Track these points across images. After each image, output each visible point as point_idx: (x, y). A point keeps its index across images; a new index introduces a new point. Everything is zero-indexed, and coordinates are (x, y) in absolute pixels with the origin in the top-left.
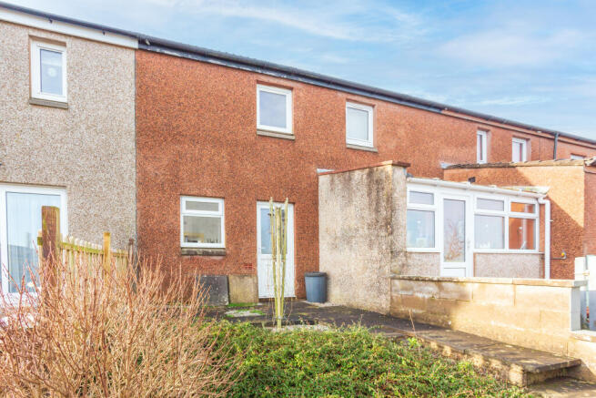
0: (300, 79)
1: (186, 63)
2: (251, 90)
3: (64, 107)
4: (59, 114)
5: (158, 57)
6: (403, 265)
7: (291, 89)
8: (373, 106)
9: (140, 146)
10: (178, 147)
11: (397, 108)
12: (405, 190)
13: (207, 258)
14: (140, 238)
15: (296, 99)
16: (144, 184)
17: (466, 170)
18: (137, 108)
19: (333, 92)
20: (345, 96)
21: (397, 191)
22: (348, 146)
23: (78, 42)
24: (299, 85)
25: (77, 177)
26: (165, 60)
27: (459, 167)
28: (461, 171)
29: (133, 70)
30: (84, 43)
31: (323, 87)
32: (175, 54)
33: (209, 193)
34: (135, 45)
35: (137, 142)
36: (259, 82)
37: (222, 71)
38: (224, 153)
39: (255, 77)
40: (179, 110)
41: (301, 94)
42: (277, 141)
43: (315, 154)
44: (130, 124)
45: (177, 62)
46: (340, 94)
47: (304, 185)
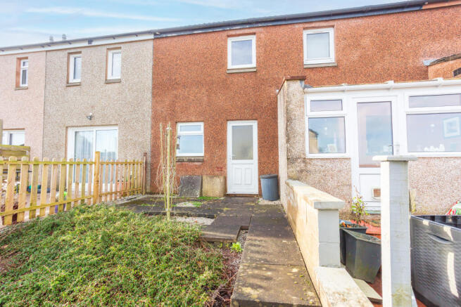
0: (260, 25)
1: (181, 38)
2: (223, 43)
3: (119, 81)
4: (117, 85)
5: (165, 39)
6: (302, 171)
7: (254, 34)
8: (333, 26)
9: (154, 95)
10: (175, 92)
11: (359, 21)
12: (302, 101)
13: (190, 164)
14: (152, 152)
15: (259, 40)
16: (156, 118)
17: (451, 62)
18: (154, 73)
19: (290, 26)
20: (302, 26)
21: (293, 102)
22: (305, 67)
23: (127, 45)
24: (260, 30)
25: (123, 118)
26: (169, 40)
27: (445, 60)
28: (445, 64)
29: (152, 51)
30: (129, 44)
31: (280, 25)
32: (174, 35)
33: (193, 119)
34: (152, 37)
35: (153, 93)
36: (228, 36)
37: (203, 36)
38: (204, 90)
39: (226, 33)
40: (176, 69)
41: (262, 36)
42: (242, 75)
43: (274, 79)
44: (149, 83)
45: (176, 39)
46: (297, 26)
47: (264, 105)
